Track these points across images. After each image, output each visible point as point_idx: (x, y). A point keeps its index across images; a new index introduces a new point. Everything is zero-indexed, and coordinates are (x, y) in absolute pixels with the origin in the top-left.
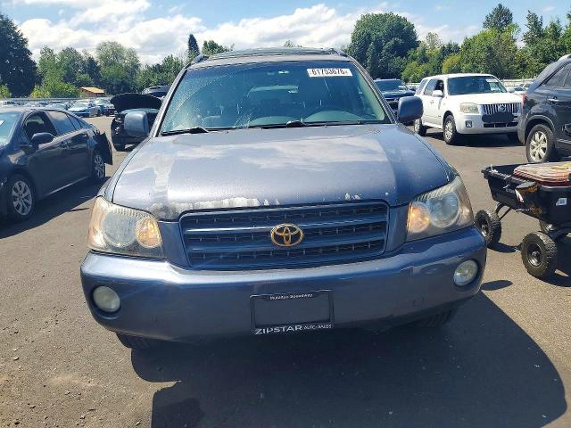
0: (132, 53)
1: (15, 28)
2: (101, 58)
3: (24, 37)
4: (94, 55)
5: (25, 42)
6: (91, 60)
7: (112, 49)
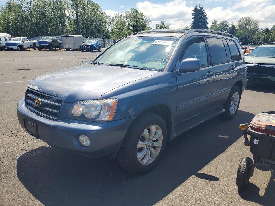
0: (256, 23)
1: (204, 12)
2: (239, 25)
3: (207, 16)
4: (236, 24)
5: (207, 18)
6: (233, 27)
7: (246, 21)
